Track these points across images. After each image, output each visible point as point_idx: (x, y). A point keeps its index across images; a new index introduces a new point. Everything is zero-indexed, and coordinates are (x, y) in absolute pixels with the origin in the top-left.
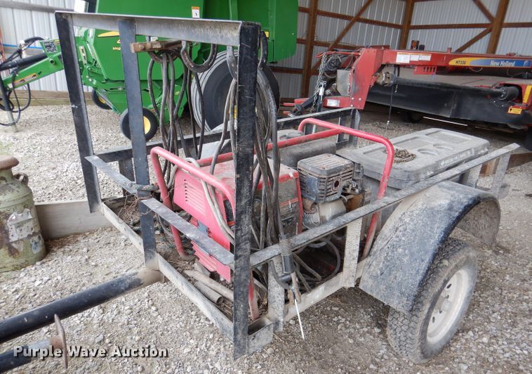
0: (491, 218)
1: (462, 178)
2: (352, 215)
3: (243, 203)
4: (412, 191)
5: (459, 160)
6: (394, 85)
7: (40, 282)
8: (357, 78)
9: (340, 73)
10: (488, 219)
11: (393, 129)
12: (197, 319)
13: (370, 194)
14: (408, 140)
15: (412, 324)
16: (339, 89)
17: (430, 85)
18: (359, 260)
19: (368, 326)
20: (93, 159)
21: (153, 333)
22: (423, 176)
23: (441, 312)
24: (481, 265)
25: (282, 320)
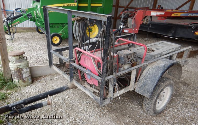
0: (179, 71)
1: (171, 58)
2: (133, 68)
3: (105, 62)
4: (152, 61)
5: (169, 52)
6: (150, 24)
7: (33, 90)
8: (135, 21)
9: (129, 19)
10: (178, 71)
11: (149, 41)
12: (83, 102)
13: (139, 62)
14: (153, 45)
15: (151, 102)
16: (129, 26)
17: (164, 24)
18: (135, 82)
19: (137, 106)
20: (52, 51)
21: (70, 105)
22: (156, 57)
23: (161, 101)
24: (178, 89)
25: (112, 97)
